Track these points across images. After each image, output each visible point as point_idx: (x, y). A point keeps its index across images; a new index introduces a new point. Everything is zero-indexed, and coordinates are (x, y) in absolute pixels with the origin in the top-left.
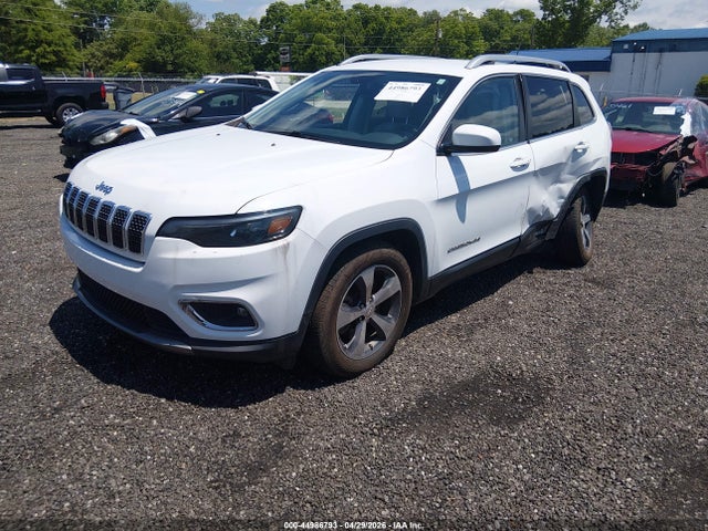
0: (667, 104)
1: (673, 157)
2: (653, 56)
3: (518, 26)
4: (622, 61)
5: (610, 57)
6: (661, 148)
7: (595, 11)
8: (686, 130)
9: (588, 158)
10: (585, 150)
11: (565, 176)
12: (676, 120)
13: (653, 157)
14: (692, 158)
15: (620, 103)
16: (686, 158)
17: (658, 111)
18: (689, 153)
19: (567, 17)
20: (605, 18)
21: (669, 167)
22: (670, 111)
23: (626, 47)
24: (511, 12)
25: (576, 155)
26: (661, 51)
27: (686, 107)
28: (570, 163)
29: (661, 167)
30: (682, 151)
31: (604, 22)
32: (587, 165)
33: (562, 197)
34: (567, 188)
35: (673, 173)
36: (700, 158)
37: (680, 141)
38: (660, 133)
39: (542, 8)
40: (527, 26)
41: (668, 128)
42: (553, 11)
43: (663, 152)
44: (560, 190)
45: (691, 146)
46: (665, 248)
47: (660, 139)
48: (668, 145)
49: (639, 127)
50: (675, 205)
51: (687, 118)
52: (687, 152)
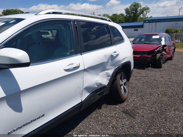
0: (157, 35)
1: (159, 52)
2: (154, 24)
3: (120, 18)
4: (146, 25)
5: (143, 24)
6: (155, 49)
7: (139, 13)
8: (163, 43)
9: (120, 58)
10: (117, 55)
11: (108, 67)
12: (160, 40)
13: (152, 52)
14: (166, 52)
15: (142, 35)
16: (164, 52)
17: (154, 37)
18: (165, 50)
19: (132, 15)
20: (142, 15)
21: (159, 55)
22: (158, 37)
23: (147, 21)
24: (118, 15)
25: (112, 57)
26: (156, 22)
27: (163, 36)
28: (110, 61)
29: (156, 55)
30: (162, 50)
31: (141, 16)
32: (120, 61)
33: (109, 76)
34: (111, 72)
35: (160, 57)
36: (168, 51)
37: (161, 46)
38: (155, 44)
39: (126, 13)
40: (123, 17)
41: (157, 43)
42: (129, 14)
43: (156, 51)
44: (107, 73)
45: (165, 48)
46: (158, 88)
47: (155, 46)
48: (157, 48)
49: (148, 42)
50: (161, 67)
51: (163, 39)
52: (164, 50)
